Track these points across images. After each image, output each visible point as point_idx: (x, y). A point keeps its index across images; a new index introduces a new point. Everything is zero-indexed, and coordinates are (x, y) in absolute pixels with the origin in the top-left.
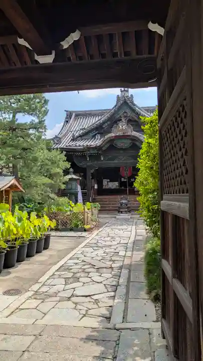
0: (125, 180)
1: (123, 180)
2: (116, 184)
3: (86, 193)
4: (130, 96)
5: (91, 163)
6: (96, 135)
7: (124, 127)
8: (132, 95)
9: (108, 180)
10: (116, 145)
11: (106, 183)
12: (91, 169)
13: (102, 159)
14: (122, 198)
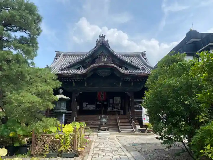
0: (100, 103)
1: (98, 103)
2: (93, 106)
3: (71, 113)
4: (106, 41)
5: (77, 88)
6: (80, 67)
7: (105, 59)
8: (107, 40)
9: (87, 103)
10: (99, 73)
11: (86, 105)
12: (76, 93)
13: (86, 85)
14: (102, 118)
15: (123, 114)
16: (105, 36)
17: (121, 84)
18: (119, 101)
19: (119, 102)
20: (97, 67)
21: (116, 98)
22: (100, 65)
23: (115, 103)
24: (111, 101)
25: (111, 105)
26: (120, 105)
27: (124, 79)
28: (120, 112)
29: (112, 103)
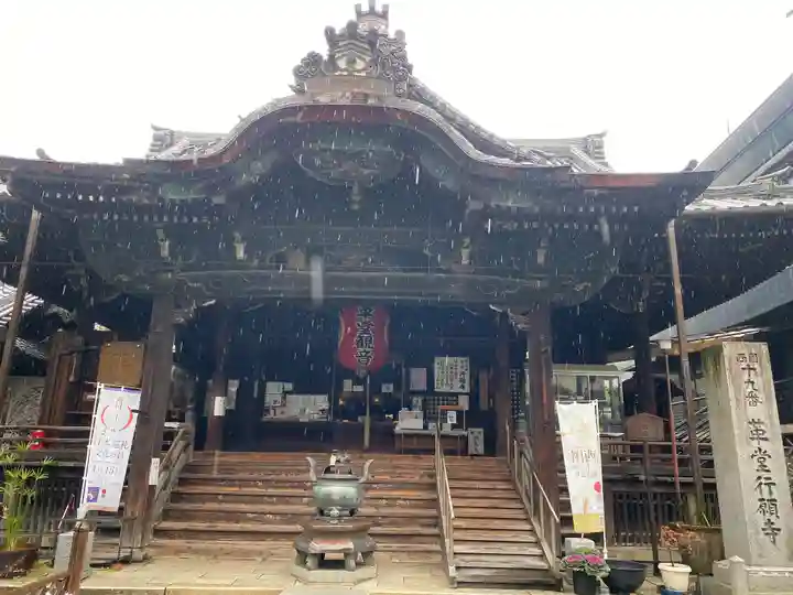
0: (359, 389)
2: (322, 401)
4: (392, 35)
5: (183, 276)
9: (289, 386)
11: (279, 399)
12: (179, 307)
13: (241, 254)
14: (328, 470)
15: (481, 449)
16: (386, 7)
18: (463, 381)
19: (463, 387)
20: (299, 118)
21: (443, 363)
22: (324, 99)
23: (439, 387)
24: (418, 378)
25: (415, 399)
26: (464, 403)
28: (465, 439)
29: (422, 386)
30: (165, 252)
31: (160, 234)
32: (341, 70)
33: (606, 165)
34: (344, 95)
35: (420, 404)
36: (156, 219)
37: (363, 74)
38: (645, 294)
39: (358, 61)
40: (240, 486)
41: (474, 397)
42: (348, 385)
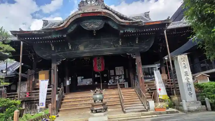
0: (99, 76)
2: (90, 80)
5: (58, 54)
7: (93, 3)
10: (85, 26)
11: (81, 80)
12: (57, 61)
13: (70, 48)
14: (95, 92)
15: (128, 87)
17: (120, 42)
18: (122, 72)
20: (80, 16)
21: (117, 68)
22: (86, 11)
23: (117, 74)
24: (112, 72)
25: (112, 77)
26: (123, 77)
27: (124, 32)
28: (124, 84)
29: (113, 74)
30: (53, 49)
31: (52, 45)
32: (89, 4)
33: (150, 19)
34: (90, 10)
35: (113, 78)
36: (50, 42)
37: (94, 5)
38: (161, 48)
39: (92, 2)
40: (76, 99)
41: (125, 75)
42: (96, 76)
